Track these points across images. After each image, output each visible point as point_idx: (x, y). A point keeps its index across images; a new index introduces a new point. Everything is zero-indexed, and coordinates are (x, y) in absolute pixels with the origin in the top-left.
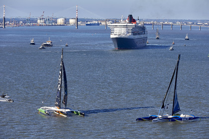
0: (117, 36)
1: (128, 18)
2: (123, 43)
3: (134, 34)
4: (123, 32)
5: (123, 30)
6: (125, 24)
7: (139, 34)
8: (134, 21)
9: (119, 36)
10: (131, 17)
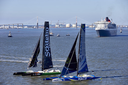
0: (99, 29)
1: (105, 19)
2: (102, 33)
3: (109, 28)
4: (102, 27)
5: (102, 26)
6: (104, 22)
7: (112, 28)
8: (109, 21)
9: (100, 29)
10: (107, 18)
